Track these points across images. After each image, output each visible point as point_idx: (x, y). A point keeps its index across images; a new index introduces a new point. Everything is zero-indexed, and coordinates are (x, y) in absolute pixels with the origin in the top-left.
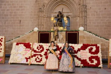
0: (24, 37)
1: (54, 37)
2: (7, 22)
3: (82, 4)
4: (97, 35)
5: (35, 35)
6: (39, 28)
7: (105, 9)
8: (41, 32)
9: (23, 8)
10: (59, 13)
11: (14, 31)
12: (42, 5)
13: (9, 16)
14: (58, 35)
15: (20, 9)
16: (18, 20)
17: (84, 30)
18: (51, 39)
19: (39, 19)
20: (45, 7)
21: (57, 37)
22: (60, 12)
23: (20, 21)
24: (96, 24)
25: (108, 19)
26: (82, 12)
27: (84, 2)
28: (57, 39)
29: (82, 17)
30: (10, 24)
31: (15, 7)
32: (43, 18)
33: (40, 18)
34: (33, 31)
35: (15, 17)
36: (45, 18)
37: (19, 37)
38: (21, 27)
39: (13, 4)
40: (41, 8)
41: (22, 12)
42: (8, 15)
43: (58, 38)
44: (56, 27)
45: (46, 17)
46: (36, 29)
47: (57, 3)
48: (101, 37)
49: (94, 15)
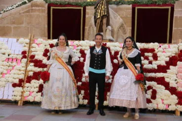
0: (2, 18)
1: (95, 22)
5: (37, 13)
14: (107, 16)
18: (86, 27)
21: (105, 21)
28: (104, 27)
43: (108, 24)
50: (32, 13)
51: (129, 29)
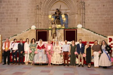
0: (21, 35)
1: (52, 35)
2: (3, 20)
3: (80, 1)
4: (96, 32)
5: (33, 33)
6: (36, 26)
7: (104, 6)
8: (39, 30)
9: (20, 5)
10: (57, 10)
11: (11, 29)
12: (39, 2)
13: (5, 14)
15: (17, 6)
16: (15, 18)
17: (82, 28)
18: (49, 37)
19: (36, 17)
20: (43, 5)
21: (55, 35)
22: (57, 9)
23: (17, 19)
24: (95, 21)
26: (80, 9)
29: (80, 14)
30: (7, 22)
31: (11, 5)
32: (40, 15)
33: (37, 15)
34: (30, 29)
35: (12, 14)
36: (42, 16)
37: (16, 35)
38: (18, 25)
39: (9, 2)
40: (38, 6)
41: (19, 10)
42: (3, 13)
43: (56, 36)
44: (54, 25)
45: (44, 14)
46: (33, 27)
48: (99, 35)
49: (92, 13)
50: (31, 33)
51: (63, 37)
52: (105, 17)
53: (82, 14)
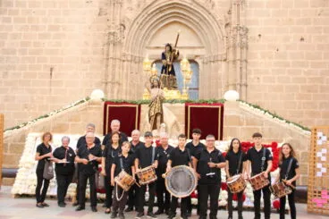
0: (61, 117)
1: (150, 119)
2: (11, 72)
3: (234, 25)
5: (94, 111)
6: (106, 92)
7: (302, 39)
8: (113, 103)
9: (61, 32)
10: (168, 48)
11: (32, 97)
12: (118, 23)
13: (18, 55)
14: (161, 114)
15: (53, 33)
16: (46, 66)
17: (240, 100)
18: (141, 124)
19: (107, 66)
20: (126, 31)
21: (159, 118)
22: (168, 45)
23: (51, 70)
24: (277, 83)
25: (309, 68)
26: (234, 47)
27: (242, 18)
28: (158, 124)
29: (234, 61)
30: (22, 78)
31: (36, 28)
32: (118, 61)
33: (111, 61)
34: (88, 99)
35: (36, 56)
36: (126, 63)
37: (47, 116)
38: (53, 88)
39: (30, 20)
40: (113, 34)
41: (59, 44)
42: (14, 52)
43: (162, 121)
44: (157, 89)
45: (129, 59)
46: (98, 95)
47: (161, 20)
48: (288, 122)
49: (270, 58)
50: (89, 111)
51: (182, 126)
52: (305, 72)
53: (239, 62)
